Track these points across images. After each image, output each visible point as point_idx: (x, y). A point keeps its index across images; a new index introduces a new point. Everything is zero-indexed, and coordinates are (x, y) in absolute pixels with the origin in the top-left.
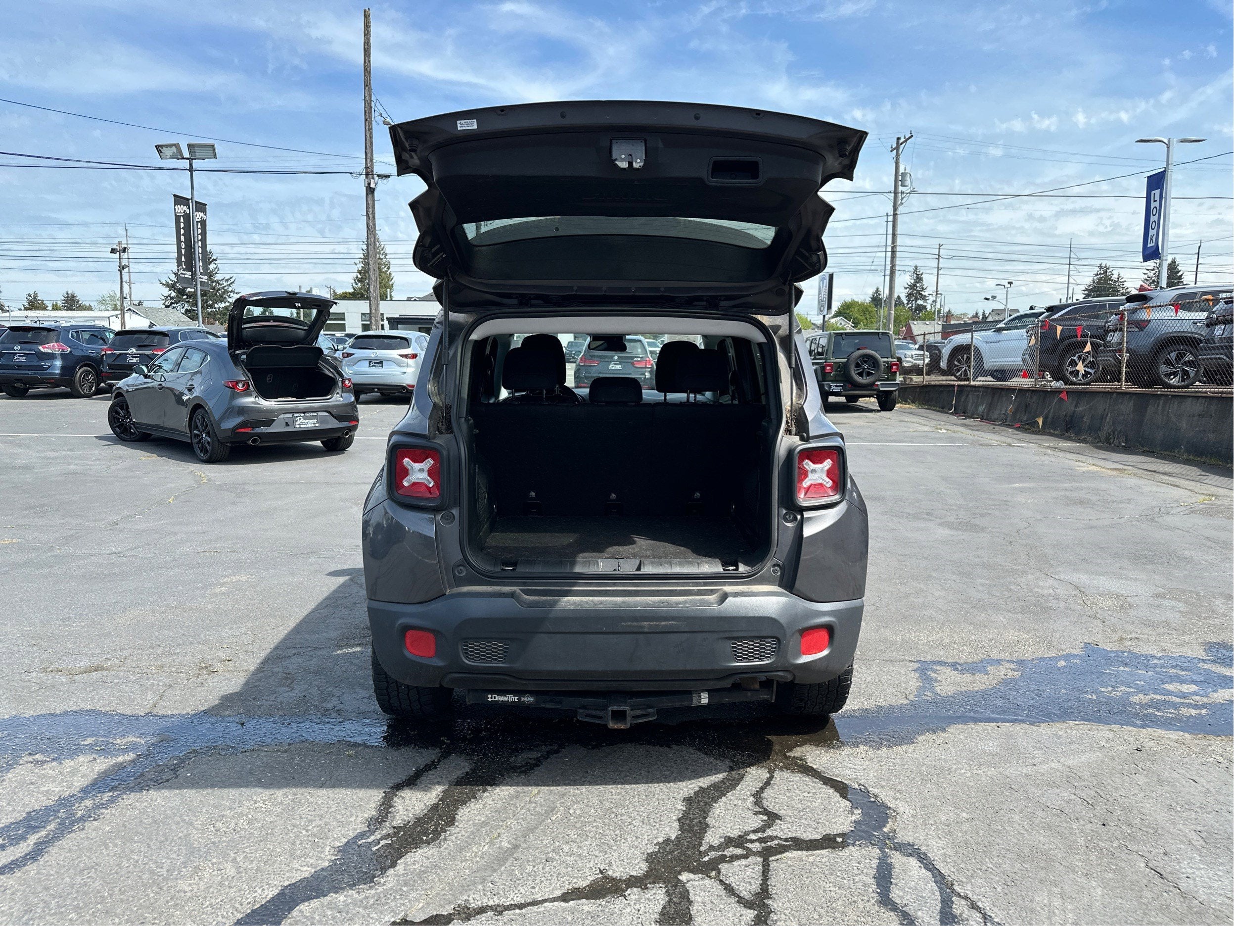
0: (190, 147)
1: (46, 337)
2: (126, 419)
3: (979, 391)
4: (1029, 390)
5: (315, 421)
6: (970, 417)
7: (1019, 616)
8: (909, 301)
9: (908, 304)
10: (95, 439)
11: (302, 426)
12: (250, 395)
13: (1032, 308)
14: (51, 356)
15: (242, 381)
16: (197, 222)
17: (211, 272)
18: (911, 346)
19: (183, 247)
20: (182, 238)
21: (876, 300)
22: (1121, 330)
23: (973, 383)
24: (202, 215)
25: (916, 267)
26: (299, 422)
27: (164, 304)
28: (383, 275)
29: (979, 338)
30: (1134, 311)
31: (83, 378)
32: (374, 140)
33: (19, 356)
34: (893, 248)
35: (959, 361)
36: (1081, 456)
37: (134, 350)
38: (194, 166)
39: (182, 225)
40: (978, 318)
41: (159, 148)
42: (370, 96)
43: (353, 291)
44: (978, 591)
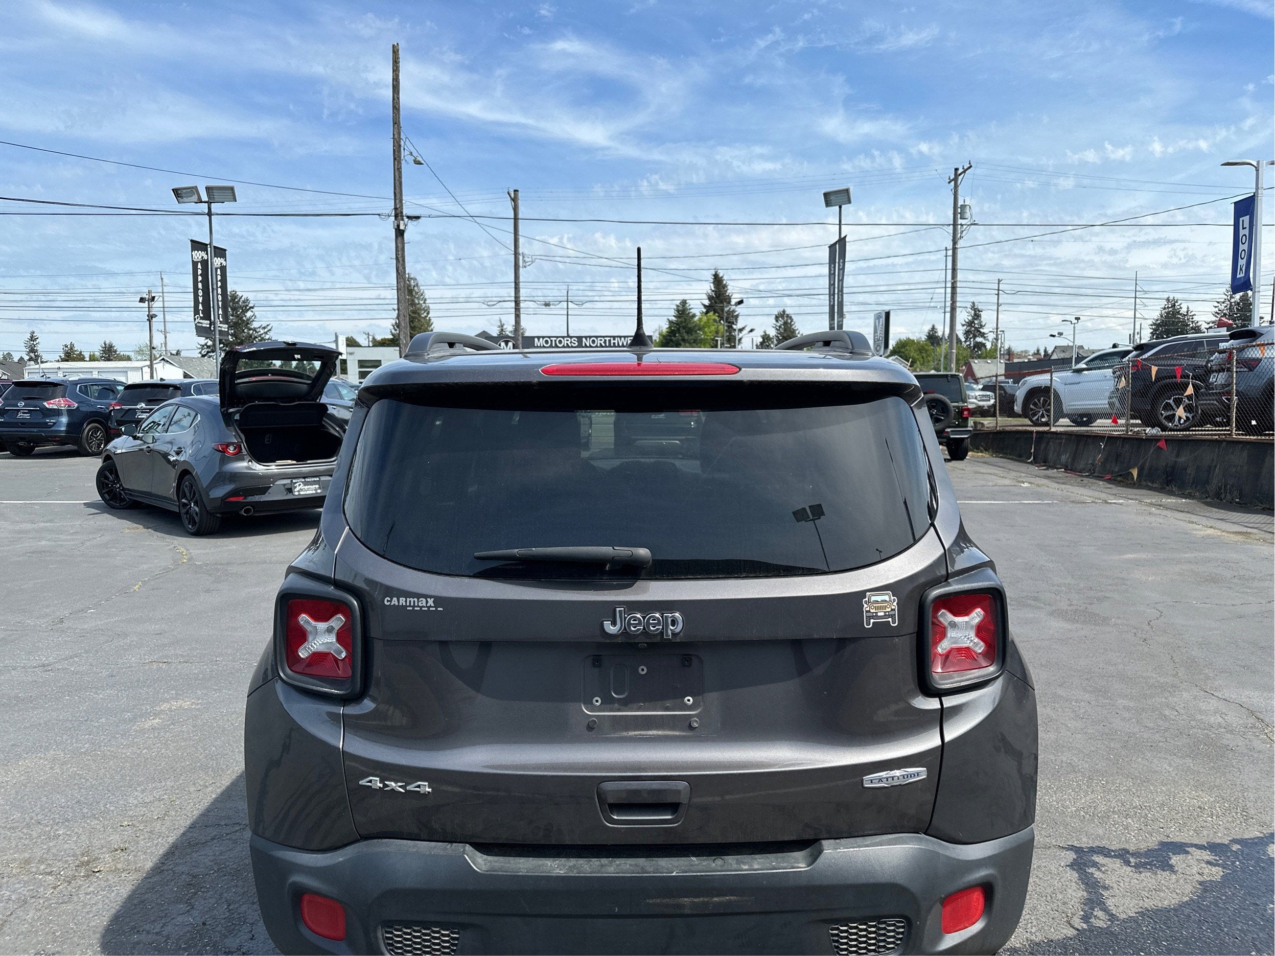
0: (209, 189)
1: (53, 392)
2: (116, 484)
3: (1061, 439)
4: (1121, 438)
5: (317, 486)
6: (1053, 467)
7: (1189, 761)
8: (966, 339)
9: (965, 342)
10: (83, 505)
11: (302, 493)
12: (243, 459)
13: (1115, 346)
14: (57, 413)
15: (233, 444)
16: (216, 269)
17: (248, 320)
18: (975, 386)
19: (201, 294)
20: (200, 285)
21: (933, 338)
22: (1229, 370)
23: (1053, 429)
24: (222, 260)
25: (973, 303)
26: (298, 489)
27: (200, 353)
28: (423, 320)
29: (1058, 379)
30: (1240, 350)
31: (91, 435)
32: (403, 180)
33: (24, 413)
34: (953, 284)
35: (1035, 404)
36: (1193, 516)
37: (143, 405)
38: (213, 211)
39: (200, 272)
40: (1040, 354)
41: (176, 192)
42: (399, 134)
43: (392, 337)
44: (1123, 719)
